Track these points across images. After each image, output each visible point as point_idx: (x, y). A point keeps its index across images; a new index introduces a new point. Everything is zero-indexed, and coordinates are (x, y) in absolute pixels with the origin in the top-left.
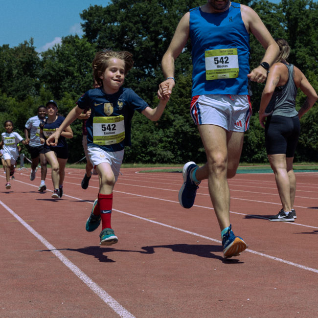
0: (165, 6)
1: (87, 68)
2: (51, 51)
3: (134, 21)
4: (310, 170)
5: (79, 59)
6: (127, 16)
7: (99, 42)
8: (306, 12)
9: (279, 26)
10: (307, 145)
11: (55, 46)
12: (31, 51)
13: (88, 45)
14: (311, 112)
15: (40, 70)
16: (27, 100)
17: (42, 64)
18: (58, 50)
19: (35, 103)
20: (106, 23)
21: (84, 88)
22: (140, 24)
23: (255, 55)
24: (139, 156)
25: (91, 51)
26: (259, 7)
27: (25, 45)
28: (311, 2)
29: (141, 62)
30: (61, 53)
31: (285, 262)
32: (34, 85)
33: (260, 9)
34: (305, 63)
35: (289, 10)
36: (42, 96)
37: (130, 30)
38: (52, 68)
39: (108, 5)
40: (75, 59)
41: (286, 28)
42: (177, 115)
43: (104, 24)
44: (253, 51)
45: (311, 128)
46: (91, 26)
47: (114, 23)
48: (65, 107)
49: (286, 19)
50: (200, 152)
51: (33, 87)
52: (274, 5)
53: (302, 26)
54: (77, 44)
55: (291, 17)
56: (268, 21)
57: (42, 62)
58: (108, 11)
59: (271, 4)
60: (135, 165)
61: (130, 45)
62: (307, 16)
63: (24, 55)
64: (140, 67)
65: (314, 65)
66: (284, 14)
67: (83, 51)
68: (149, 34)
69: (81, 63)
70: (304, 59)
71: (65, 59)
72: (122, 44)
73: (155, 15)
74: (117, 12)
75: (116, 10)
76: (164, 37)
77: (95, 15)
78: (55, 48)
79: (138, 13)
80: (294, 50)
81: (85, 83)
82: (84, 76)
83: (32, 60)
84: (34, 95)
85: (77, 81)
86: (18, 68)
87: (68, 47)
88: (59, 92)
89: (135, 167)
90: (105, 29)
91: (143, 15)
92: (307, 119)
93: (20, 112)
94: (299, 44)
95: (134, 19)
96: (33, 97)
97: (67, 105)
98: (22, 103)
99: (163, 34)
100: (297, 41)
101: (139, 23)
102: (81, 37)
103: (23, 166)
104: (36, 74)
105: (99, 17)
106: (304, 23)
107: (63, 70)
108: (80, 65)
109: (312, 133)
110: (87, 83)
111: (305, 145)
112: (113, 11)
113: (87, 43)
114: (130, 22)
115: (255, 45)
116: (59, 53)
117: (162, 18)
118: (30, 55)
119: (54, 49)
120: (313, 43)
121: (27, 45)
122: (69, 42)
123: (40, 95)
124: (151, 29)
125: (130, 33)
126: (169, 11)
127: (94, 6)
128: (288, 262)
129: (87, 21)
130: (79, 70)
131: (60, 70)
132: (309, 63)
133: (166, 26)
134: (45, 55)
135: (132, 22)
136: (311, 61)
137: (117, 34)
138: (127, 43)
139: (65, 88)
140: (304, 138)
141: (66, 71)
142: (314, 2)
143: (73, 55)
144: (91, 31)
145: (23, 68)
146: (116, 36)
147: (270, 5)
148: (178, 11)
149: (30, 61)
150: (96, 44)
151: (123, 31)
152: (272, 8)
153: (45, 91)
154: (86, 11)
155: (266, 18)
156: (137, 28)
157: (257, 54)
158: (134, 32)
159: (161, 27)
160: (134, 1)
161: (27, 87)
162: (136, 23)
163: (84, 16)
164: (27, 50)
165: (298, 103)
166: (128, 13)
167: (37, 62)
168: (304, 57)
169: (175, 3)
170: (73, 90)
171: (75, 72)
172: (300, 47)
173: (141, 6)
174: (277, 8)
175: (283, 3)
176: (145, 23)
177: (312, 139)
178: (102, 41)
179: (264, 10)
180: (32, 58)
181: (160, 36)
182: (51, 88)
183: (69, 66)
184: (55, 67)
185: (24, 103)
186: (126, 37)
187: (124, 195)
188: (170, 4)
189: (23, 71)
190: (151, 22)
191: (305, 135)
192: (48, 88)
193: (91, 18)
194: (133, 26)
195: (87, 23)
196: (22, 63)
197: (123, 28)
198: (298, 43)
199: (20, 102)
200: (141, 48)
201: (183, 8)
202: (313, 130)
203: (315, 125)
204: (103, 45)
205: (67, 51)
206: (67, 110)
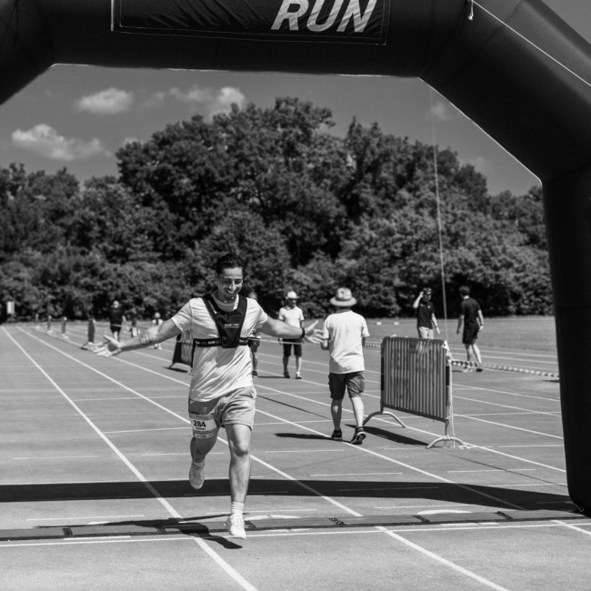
30: (94, 201)
42: (209, 269)
58: (146, 151)
67: (115, 198)
71: (96, 207)
77: (132, 154)
86: (46, 216)
90: (143, 170)
97: (94, 261)
98: (49, 255)
102: (117, 178)
112: (152, 150)
113: (121, 188)
114: (169, 163)
127: (131, 144)
129: (122, 161)
130: (111, 219)
131: (91, 219)
135: (171, 164)
141: (97, 220)
144: (128, 177)
145: (51, 216)
154: (123, 149)
173: (181, 146)
189: (51, 219)
193: (127, 158)
195: (122, 163)
196: (50, 211)
200: (181, 193)
206: (93, 264)
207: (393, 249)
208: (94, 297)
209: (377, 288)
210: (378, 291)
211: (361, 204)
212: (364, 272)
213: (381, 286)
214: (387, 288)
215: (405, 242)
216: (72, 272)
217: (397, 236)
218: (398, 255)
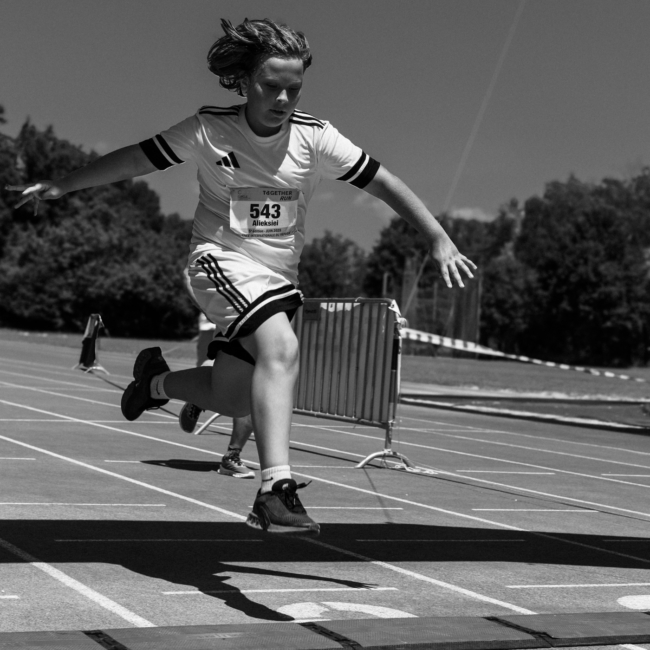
207: (61, 259)
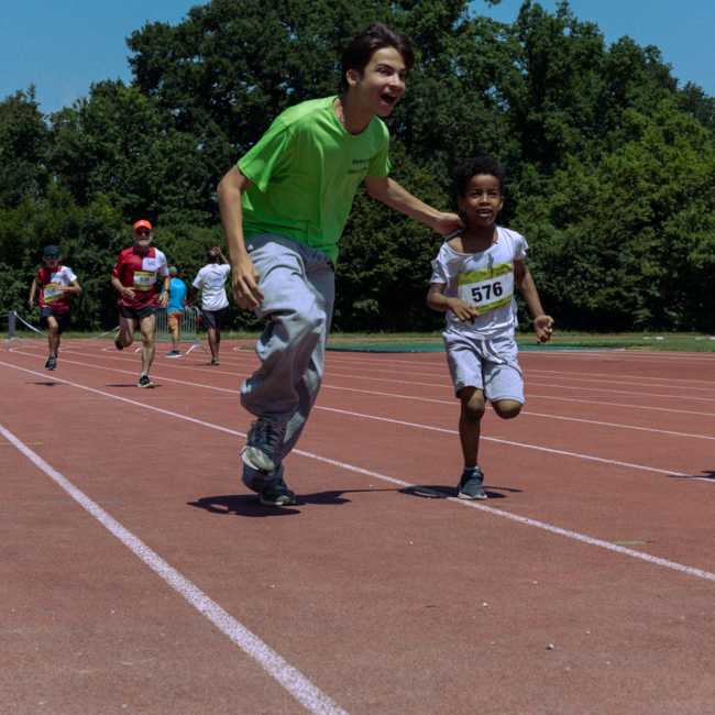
0: (292, 24)
1: (138, 145)
2: (71, 110)
3: (231, 54)
4: (571, 345)
5: (124, 127)
6: (218, 45)
7: (163, 94)
8: (564, 42)
9: (510, 67)
10: (564, 297)
11: (79, 101)
12: (31, 111)
13: (142, 99)
14: (572, 235)
15: (47, 147)
16: (22, 206)
17: (51, 136)
18: (84, 110)
19: (39, 212)
20: (177, 57)
21: (135, 184)
22: (244, 61)
23: (465, 123)
24: (239, 317)
25: (148, 112)
26: (474, 31)
27: (18, 98)
28: (574, 22)
29: (245, 134)
30: (90, 116)
31: (546, 527)
32: (34, 177)
33: (476, 34)
34: (561, 140)
35: (531, 37)
36: (52, 200)
37: (224, 72)
38: (72, 144)
39: (182, 22)
40: (116, 128)
41: (525, 72)
43: (172, 60)
44: (461, 115)
45: (572, 265)
46: (147, 64)
47: (192, 57)
48: (98, 220)
49: (525, 54)
50: (356, 309)
51: (34, 181)
52: (503, 26)
53: (556, 68)
54: (121, 98)
55: (535, 50)
56: (489, 58)
57: (52, 133)
58: (181, 34)
59: (497, 24)
60: (231, 334)
61: (223, 101)
62: (566, 50)
63: (17, 117)
64: (242, 144)
65: (578, 144)
66: (523, 44)
67: (132, 113)
68: (260, 80)
69: (129, 136)
70: (559, 131)
71: (96, 127)
72: (208, 98)
73: (273, 43)
74: (199, 35)
75: (197, 33)
76: (290, 87)
77: (155, 41)
78: (78, 105)
79: (240, 39)
80: (540, 115)
81: (136, 174)
82: (134, 160)
83: (32, 129)
84: (36, 198)
85: (121, 170)
86: (5, 143)
87: (102, 102)
88: (85, 192)
89: (233, 338)
90: (176, 69)
91: (249, 43)
92: (564, 249)
93: (9, 229)
94: (551, 104)
95: (231, 51)
96: (32, 200)
97: (101, 218)
98: (13, 212)
99: (288, 79)
100: (546, 98)
101: (241, 59)
102: (128, 85)
103: (14, 335)
104: (39, 155)
105: (163, 45)
106: (561, 63)
107: (92, 149)
108: (127, 138)
109: (574, 274)
110: (141, 175)
111: (561, 298)
112: (191, 34)
113: (140, 96)
114: (224, 56)
115: (466, 104)
116: (87, 116)
117: (286, 50)
118: (28, 119)
119: (75, 106)
120: (576, 102)
121: (22, 99)
122: (105, 94)
123: (47, 197)
124: (265, 71)
125: (223, 78)
126: (298, 35)
127: (153, 24)
128: (552, 528)
129: (139, 53)
130: (124, 149)
131: (88, 148)
132: (568, 140)
133: (294, 65)
134: (57, 118)
135: (227, 57)
136: (573, 135)
137: (197, 79)
138: (217, 97)
139: (97, 183)
140: (557, 285)
141: (98, 150)
142: (579, 21)
143: (112, 119)
144: (147, 73)
145: (14, 144)
146: (195, 82)
147: (495, 27)
148: (317, 36)
149: (28, 131)
150: (157, 98)
151: (211, 75)
152: (498, 32)
153: (59, 189)
154: (138, 32)
155: (487, 52)
156: (238, 69)
157: (470, 120)
158: (231, 74)
159: (284, 67)
160: (233, 16)
161: (20, 180)
162: (235, 58)
163: (134, 43)
164: (22, 108)
165: (547, 217)
166: (220, 39)
167: (42, 133)
168: (559, 128)
169: (312, 21)
170: (113, 188)
171: (116, 153)
172: (552, 109)
173: (244, 27)
174: (508, 33)
175: (520, 24)
176: (253, 58)
177: (573, 286)
178: (169, 92)
179: (483, 35)
180: (32, 125)
181: (282, 85)
182: (70, 182)
183: (105, 140)
184: (78, 143)
185: (16, 213)
186: (216, 85)
187: (216, 394)
188: (302, 21)
189: (14, 149)
190: (264, 56)
191: (559, 278)
192: (62, 184)
193: (145, 47)
194: (229, 64)
195: (139, 56)
196: (13, 134)
197: (210, 67)
198: (547, 102)
199: (7, 210)
200: (245, 106)
201: (327, 30)
202: (575, 269)
203: (578, 260)
204: (171, 99)
205: (101, 110)
206: (100, 226)
208: (101, 285)
209: (615, 278)
210: (616, 282)
211: (549, 137)
212: (591, 247)
213: (621, 273)
214: (633, 278)
215: (656, 196)
216: (63, 240)
217: (643, 184)
218: (645, 219)
